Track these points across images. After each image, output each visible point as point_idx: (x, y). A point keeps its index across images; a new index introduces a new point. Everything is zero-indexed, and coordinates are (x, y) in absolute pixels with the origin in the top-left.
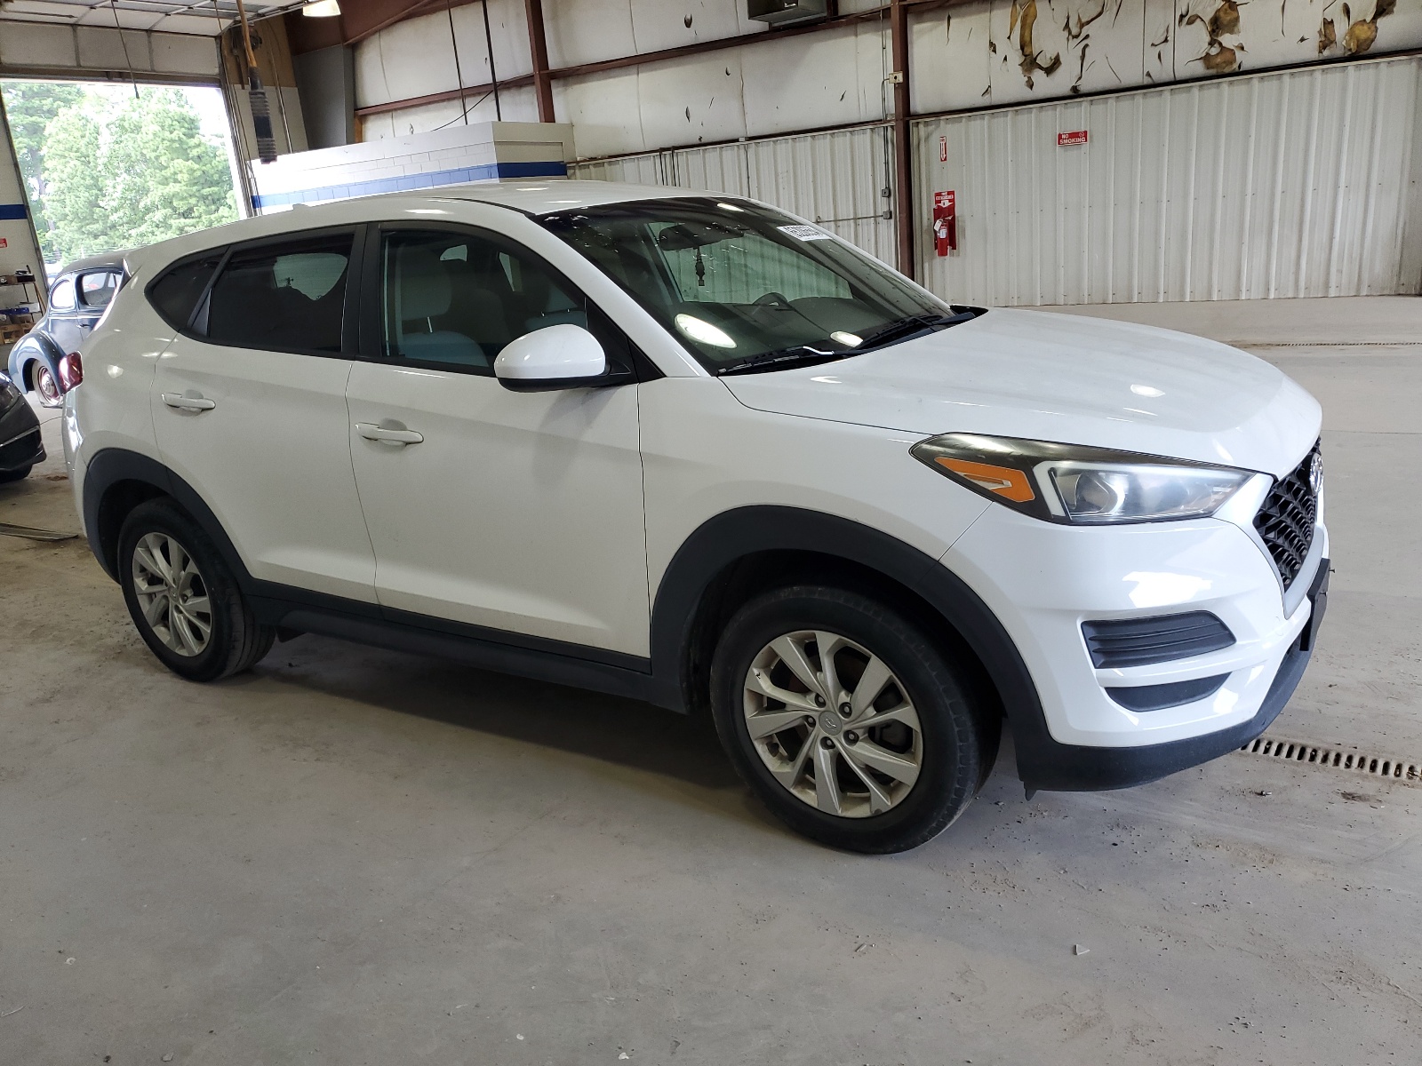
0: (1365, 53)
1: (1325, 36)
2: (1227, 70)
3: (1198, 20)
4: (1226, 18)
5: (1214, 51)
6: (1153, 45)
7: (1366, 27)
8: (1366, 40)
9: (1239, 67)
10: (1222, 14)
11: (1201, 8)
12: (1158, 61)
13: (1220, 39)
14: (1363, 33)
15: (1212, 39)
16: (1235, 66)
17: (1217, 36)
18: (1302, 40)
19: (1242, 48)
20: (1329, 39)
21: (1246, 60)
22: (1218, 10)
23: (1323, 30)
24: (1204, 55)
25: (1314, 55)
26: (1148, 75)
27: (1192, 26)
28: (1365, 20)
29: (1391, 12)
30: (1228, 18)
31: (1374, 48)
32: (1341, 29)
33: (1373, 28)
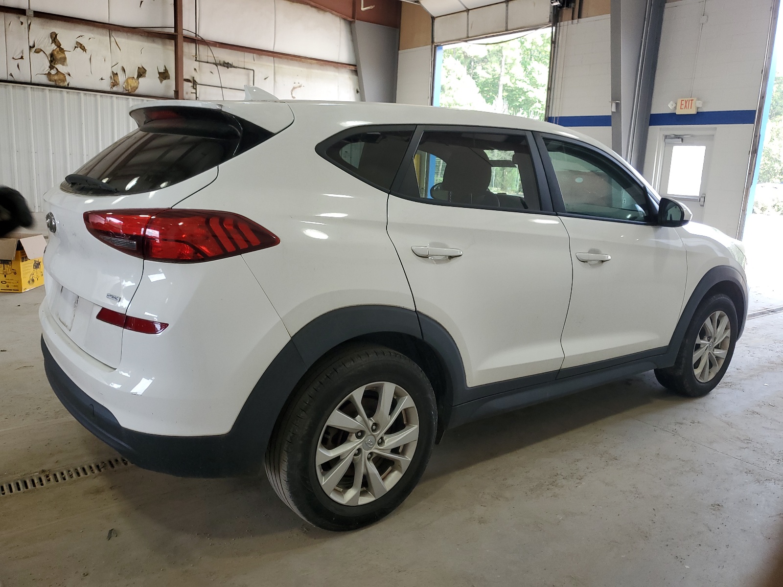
0: (133, 93)
1: (114, 80)
2: (62, 84)
3: (42, 52)
4: (59, 56)
5: (53, 72)
6: (13, 58)
7: (134, 81)
8: (134, 87)
9: (68, 85)
10: (55, 53)
11: (43, 46)
12: (17, 68)
13: (56, 66)
14: (133, 83)
15: (50, 64)
16: (66, 84)
17: (55, 64)
18: (102, 79)
19: (69, 75)
20: (117, 82)
21: (72, 81)
22: (54, 50)
23: (112, 77)
24: (47, 72)
25: (108, 89)
26: (11, 75)
27: (38, 54)
28: (134, 78)
29: (145, 76)
30: (60, 56)
31: (137, 92)
32: (121, 78)
33: (137, 82)
